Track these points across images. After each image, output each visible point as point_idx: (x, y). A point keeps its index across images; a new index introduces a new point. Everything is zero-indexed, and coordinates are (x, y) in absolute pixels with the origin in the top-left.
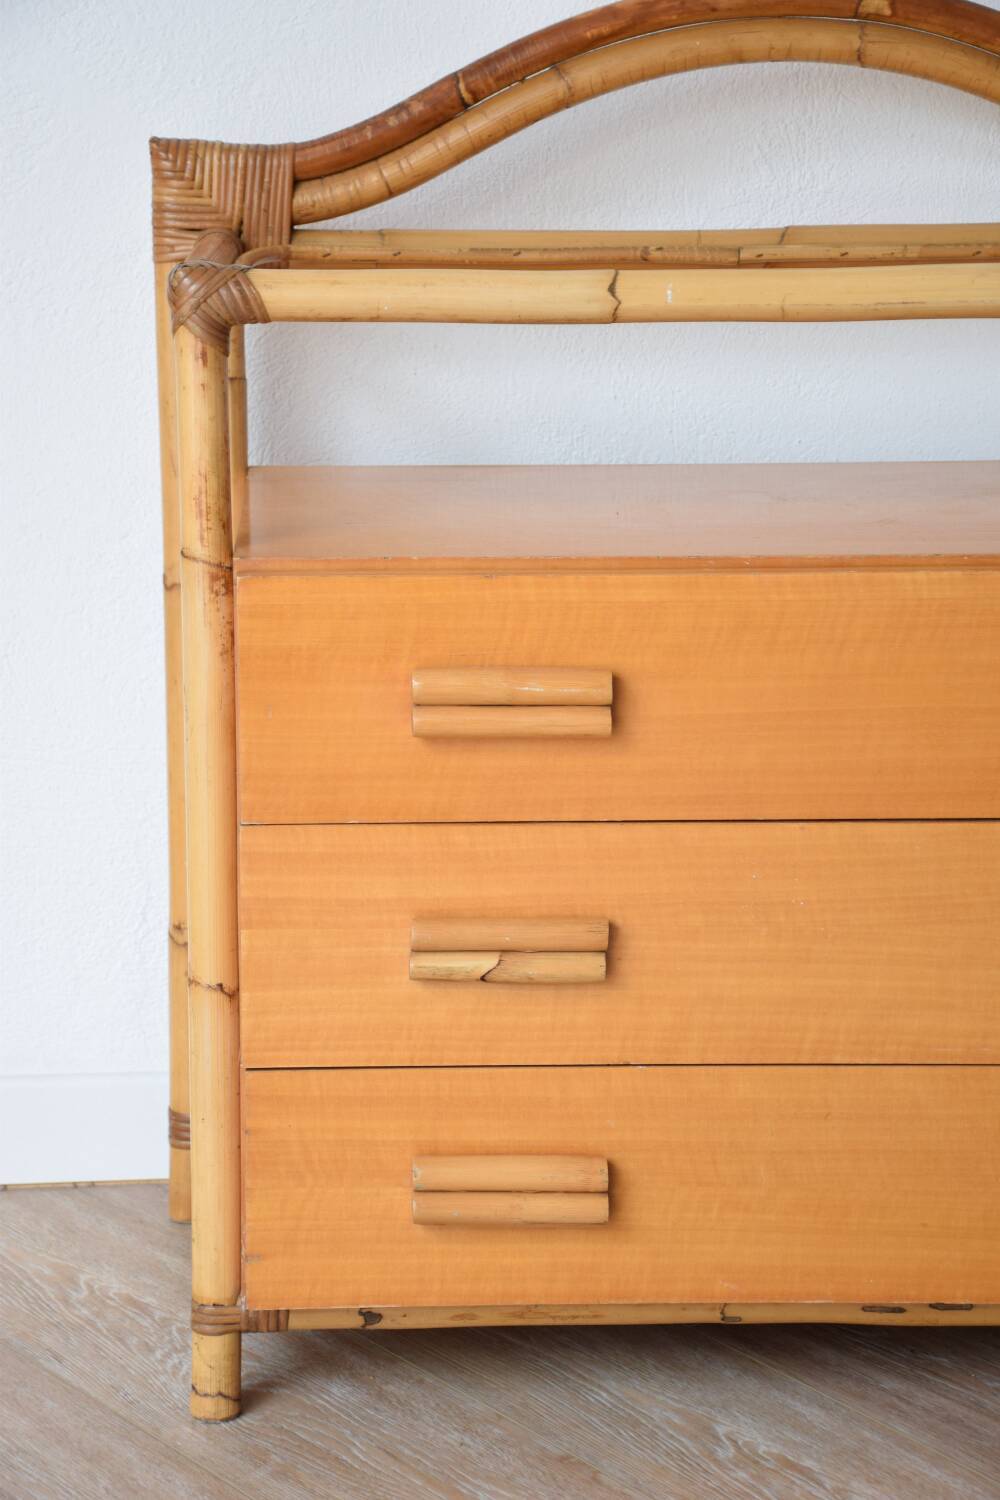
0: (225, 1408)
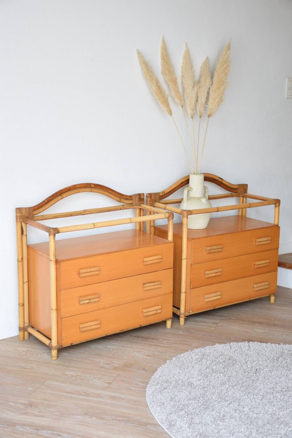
0: (57, 358)
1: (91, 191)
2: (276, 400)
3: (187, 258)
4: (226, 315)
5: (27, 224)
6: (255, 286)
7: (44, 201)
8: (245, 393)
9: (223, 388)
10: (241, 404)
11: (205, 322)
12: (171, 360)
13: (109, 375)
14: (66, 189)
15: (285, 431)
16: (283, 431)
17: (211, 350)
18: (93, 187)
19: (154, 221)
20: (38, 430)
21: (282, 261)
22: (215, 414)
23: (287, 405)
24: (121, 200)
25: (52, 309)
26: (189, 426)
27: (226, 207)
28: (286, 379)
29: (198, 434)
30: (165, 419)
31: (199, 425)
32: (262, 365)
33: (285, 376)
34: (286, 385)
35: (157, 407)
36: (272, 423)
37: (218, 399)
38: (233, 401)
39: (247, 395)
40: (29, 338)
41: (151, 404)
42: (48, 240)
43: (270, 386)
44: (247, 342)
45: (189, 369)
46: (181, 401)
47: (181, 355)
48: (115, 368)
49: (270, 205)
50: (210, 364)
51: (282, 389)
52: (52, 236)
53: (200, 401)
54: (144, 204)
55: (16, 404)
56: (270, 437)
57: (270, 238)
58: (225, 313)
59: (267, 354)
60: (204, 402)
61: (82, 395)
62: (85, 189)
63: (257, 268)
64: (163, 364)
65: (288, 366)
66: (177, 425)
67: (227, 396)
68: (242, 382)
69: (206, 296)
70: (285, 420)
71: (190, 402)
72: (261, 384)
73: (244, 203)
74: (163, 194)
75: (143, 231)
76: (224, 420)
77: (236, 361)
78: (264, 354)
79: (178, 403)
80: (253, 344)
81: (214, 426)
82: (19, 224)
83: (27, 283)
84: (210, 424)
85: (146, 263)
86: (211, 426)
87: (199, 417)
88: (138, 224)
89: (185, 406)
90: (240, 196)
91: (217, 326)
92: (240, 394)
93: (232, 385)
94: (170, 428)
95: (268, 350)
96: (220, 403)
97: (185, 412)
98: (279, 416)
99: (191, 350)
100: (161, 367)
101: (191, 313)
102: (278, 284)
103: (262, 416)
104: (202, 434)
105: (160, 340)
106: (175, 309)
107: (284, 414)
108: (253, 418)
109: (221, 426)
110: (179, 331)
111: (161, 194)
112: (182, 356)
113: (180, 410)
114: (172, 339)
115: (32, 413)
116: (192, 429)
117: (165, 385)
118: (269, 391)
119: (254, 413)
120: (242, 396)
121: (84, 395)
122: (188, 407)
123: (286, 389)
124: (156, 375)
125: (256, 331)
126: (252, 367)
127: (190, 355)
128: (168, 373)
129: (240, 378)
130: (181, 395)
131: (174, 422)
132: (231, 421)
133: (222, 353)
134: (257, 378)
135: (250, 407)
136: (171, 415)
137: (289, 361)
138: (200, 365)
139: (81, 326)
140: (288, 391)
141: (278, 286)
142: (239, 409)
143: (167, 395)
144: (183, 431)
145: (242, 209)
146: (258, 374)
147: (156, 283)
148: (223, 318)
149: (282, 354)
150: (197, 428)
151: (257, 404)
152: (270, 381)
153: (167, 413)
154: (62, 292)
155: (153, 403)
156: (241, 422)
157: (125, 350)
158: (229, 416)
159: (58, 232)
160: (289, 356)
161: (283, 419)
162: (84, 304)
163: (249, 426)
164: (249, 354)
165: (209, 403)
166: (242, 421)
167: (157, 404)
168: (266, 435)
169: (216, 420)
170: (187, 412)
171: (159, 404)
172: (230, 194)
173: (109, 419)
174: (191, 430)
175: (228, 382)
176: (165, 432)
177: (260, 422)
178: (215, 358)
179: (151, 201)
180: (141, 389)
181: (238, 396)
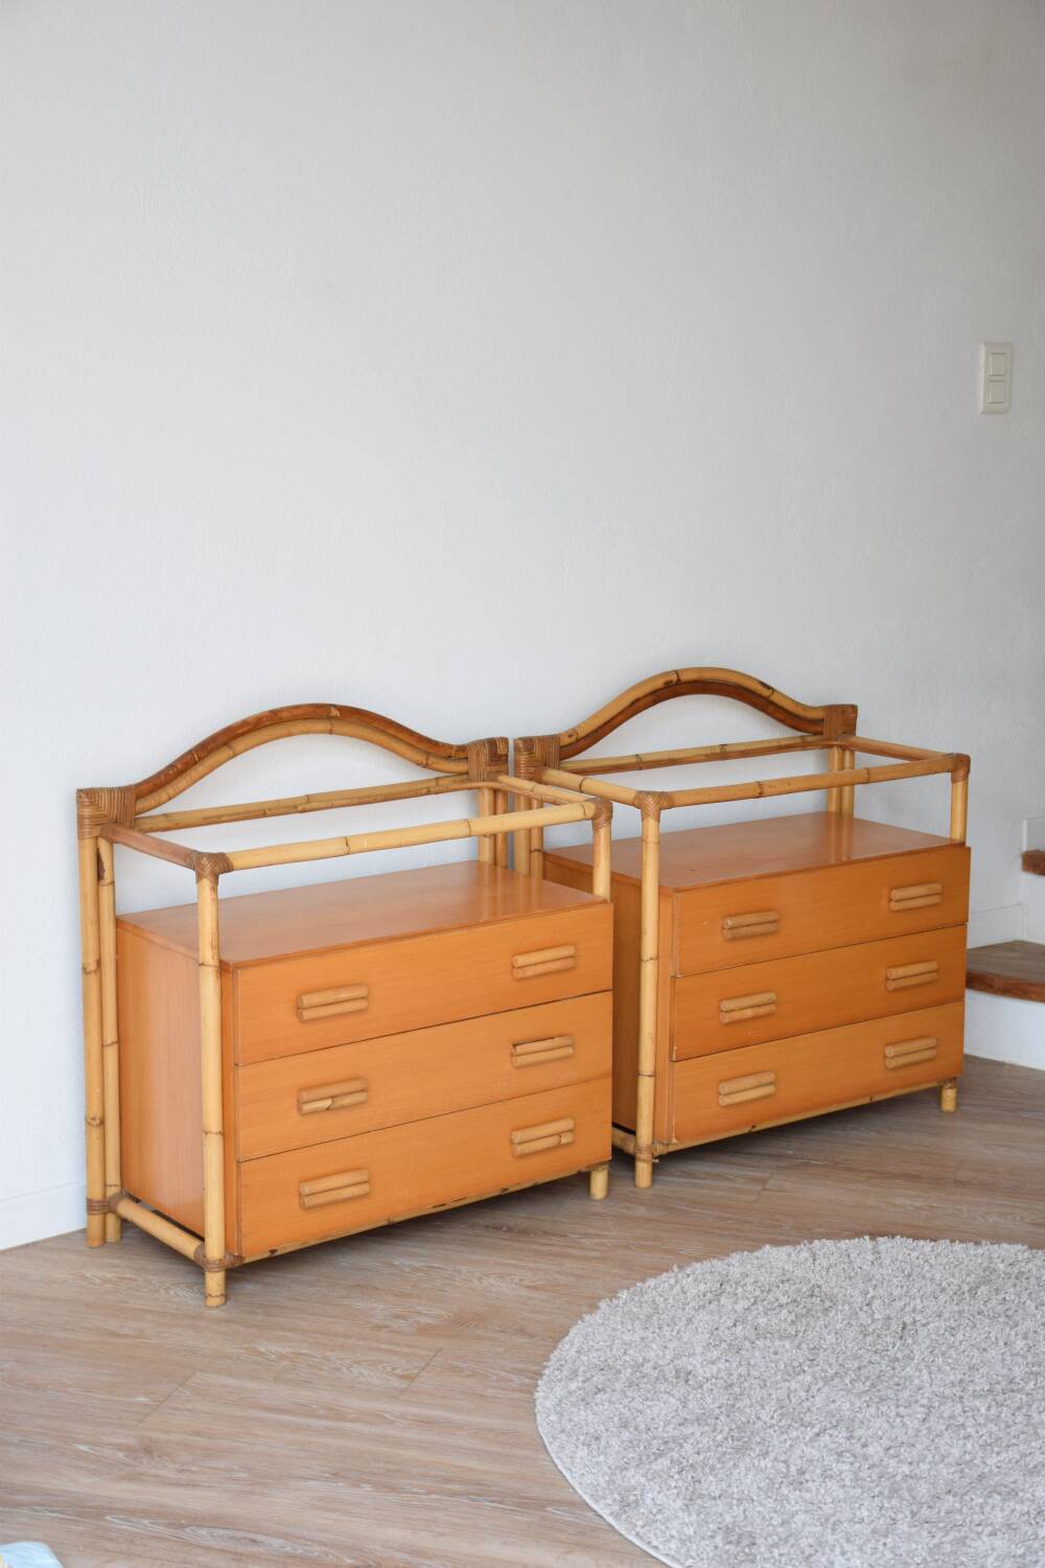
1: (331, 732)
2: (975, 1419)
3: (658, 958)
4: (790, 1152)
5: (115, 845)
6: (890, 1051)
7: (171, 766)
8: (868, 1398)
9: (793, 1385)
10: (857, 1434)
11: (720, 1177)
12: (615, 1301)
13: (407, 1350)
14: (244, 723)
15: (1006, 1513)
16: (999, 1514)
17: (749, 1267)
18: (335, 718)
19: (541, 829)
20: (182, 1527)
21: (979, 968)
22: (773, 1467)
23: (1009, 1433)
24: (432, 760)
25: (207, 1130)
26: (686, 1505)
27: (788, 781)
28: (1003, 1354)
29: (719, 1528)
30: (604, 1485)
31: (719, 1502)
32: (921, 1312)
33: (1001, 1343)
34: (1005, 1371)
35: (577, 1447)
36: (963, 1491)
37: (780, 1420)
38: (828, 1426)
39: (874, 1405)
40: (122, 1237)
41: (554, 1438)
42: (192, 899)
43: (952, 1377)
44: (867, 1238)
45: (677, 1328)
46: (656, 1428)
47: (647, 1285)
48: (424, 1330)
49: (936, 772)
50: (748, 1309)
51: (991, 1384)
52: (207, 883)
53: (719, 1428)
54: (507, 773)
55: (97, 1448)
56: (957, 1534)
57: (937, 887)
58: (790, 1147)
59: (938, 1276)
60: (731, 1430)
61: (320, 1417)
62: (308, 725)
63: (896, 990)
64: (586, 1313)
65: (1010, 1313)
66: (648, 1502)
67: (809, 1409)
68: (856, 1365)
69: (726, 1088)
70: (1005, 1483)
71: (687, 1430)
72: (921, 1371)
73: (847, 770)
74: (573, 739)
75: (506, 867)
76: (801, 1483)
77: (833, 1300)
78: (928, 1275)
79: (647, 1433)
80: (889, 1245)
81: (770, 1503)
82: (89, 844)
83: (115, 1047)
84: (755, 1498)
85: (521, 974)
86: (760, 1504)
87: (720, 1475)
88: (487, 842)
89: (671, 1445)
90: (830, 747)
91: (764, 1189)
92: (852, 1404)
93: (823, 1374)
94: (625, 1512)
95: (941, 1265)
96: (787, 1433)
97: (672, 1461)
98: (986, 1470)
99: (681, 1268)
100: (580, 1322)
101: (676, 1145)
102: (966, 1051)
103: (929, 1470)
104: (733, 1530)
105: (573, 1236)
106: (621, 1134)
107: (999, 1462)
108: (898, 1478)
109: (793, 1502)
110: (632, 1206)
111: (566, 741)
112: (649, 1287)
113: (653, 1457)
114: (614, 1234)
115: (157, 1476)
116: (698, 1515)
117: (598, 1379)
118: (947, 1392)
119: (900, 1461)
120: (860, 1408)
121: (326, 1418)
122: (681, 1446)
123: (1004, 1383)
124: (567, 1347)
125: (898, 1203)
126: (889, 1318)
127: (677, 1282)
128: (606, 1341)
129: (849, 1353)
130: (656, 1410)
131: (638, 1492)
132: (826, 1490)
133: (784, 1274)
134: (907, 1352)
135: (885, 1442)
136: (624, 1472)
137: (1013, 1297)
138: (712, 1313)
139: (307, 1189)
140: (1013, 1391)
141: (967, 1056)
142: (848, 1451)
143: (605, 1410)
144: (668, 1520)
145: (840, 787)
146: (910, 1341)
147: (557, 1041)
148: (784, 1163)
149: (988, 1276)
150: (714, 1509)
151: (909, 1432)
152: (950, 1361)
153: (610, 1468)
154: (241, 1071)
155: (563, 1436)
156: (860, 1491)
157: (455, 1270)
158: (818, 1471)
159: (229, 868)
160: (1013, 1280)
161: (998, 1478)
162: (315, 1112)
163: (885, 1502)
164: (878, 1276)
165: (749, 1433)
166: (862, 1488)
167: (575, 1438)
168: (945, 1527)
169: (777, 1486)
170: (678, 1460)
171: (582, 1438)
172: (799, 741)
173: (415, 1490)
174: (694, 1516)
175: (809, 1367)
176: (607, 1528)
177: (923, 1489)
178: (762, 1291)
179: (530, 763)
180: (517, 1395)
181: (848, 1410)
